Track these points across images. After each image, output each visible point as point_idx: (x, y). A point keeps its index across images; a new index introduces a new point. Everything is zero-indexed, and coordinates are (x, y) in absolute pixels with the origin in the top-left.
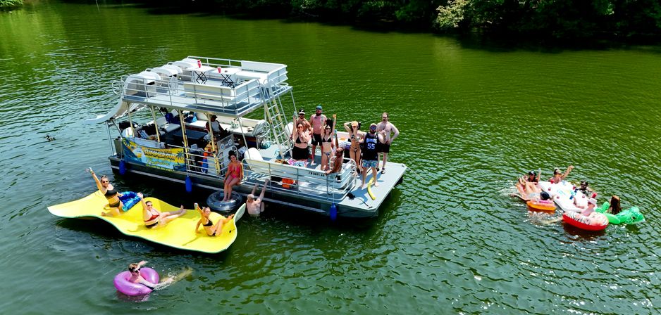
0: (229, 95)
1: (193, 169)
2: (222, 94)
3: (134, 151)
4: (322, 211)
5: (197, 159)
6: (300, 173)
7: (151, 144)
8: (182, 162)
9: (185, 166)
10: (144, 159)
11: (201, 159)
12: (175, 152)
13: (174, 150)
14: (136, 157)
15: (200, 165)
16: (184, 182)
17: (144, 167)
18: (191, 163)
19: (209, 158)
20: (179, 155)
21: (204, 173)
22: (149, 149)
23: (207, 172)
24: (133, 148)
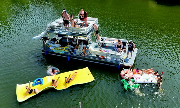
0: (84, 31)
1: (70, 53)
2: (82, 31)
3: (50, 48)
4: (115, 66)
5: (72, 50)
6: (108, 54)
7: (56, 46)
8: (67, 51)
9: (68, 52)
10: (54, 50)
11: (74, 50)
12: (65, 48)
13: (64, 47)
14: (51, 50)
15: (73, 52)
16: (67, 57)
17: (54, 53)
18: (70, 51)
19: (76, 50)
20: (66, 49)
21: (74, 54)
22: (56, 47)
23: (75, 54)
24: (50, 47)
